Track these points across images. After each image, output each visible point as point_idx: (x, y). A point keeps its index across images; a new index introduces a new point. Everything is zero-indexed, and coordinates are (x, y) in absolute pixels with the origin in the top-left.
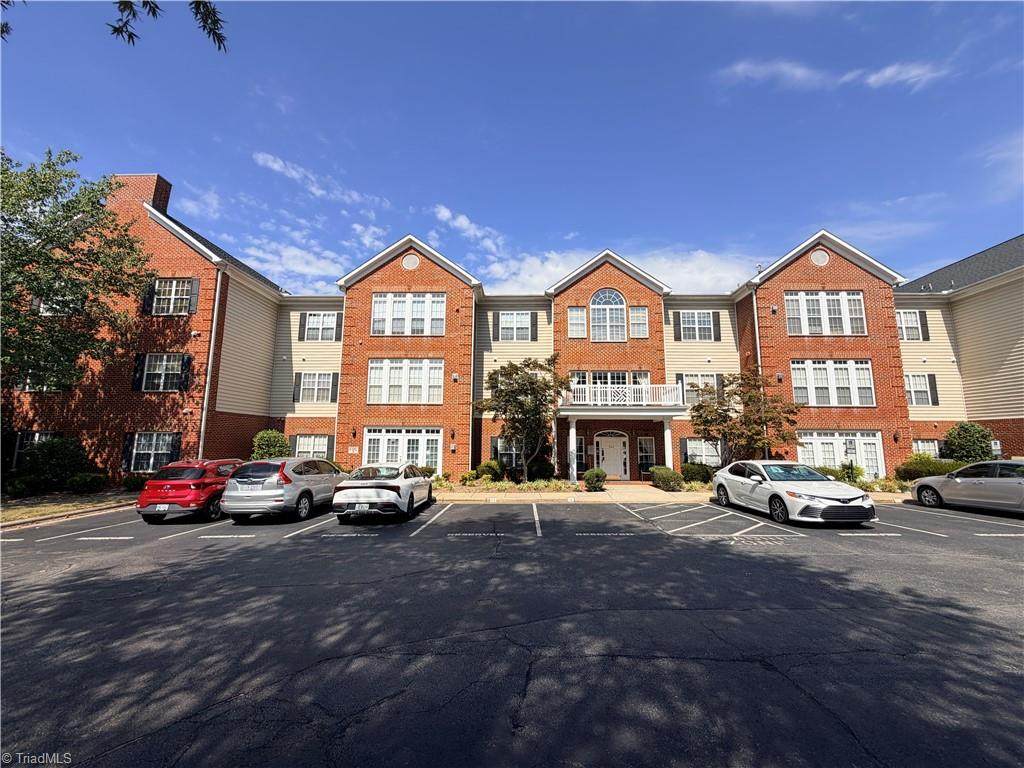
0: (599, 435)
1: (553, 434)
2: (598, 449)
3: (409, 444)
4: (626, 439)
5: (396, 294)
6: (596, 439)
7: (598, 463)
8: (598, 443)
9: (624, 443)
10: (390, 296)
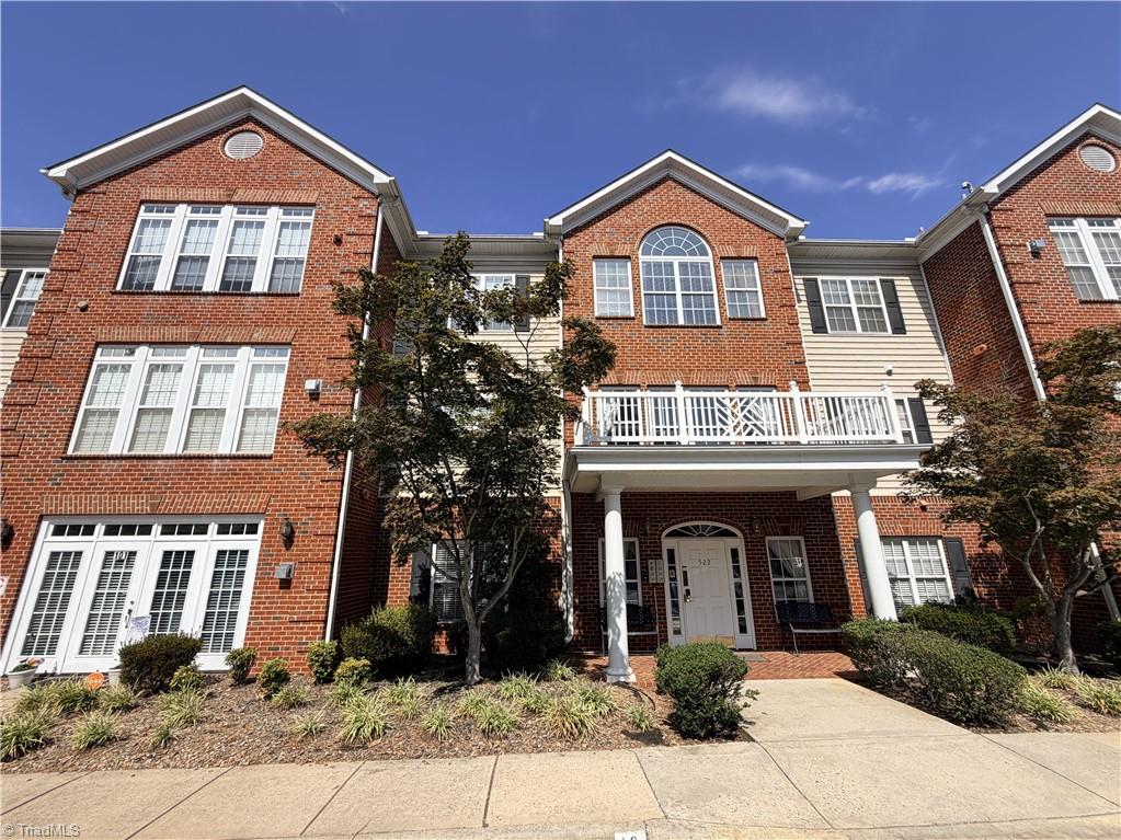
0: (674, 534)
1: (564, 532)
2: (672, 568)
3: (165, 564)
4: (738, 542)
5: (195, 204)
6: (667, 543)
7: (675, 605)
8: (671, 553)
9: (735, 553)
10: (182, 209)
